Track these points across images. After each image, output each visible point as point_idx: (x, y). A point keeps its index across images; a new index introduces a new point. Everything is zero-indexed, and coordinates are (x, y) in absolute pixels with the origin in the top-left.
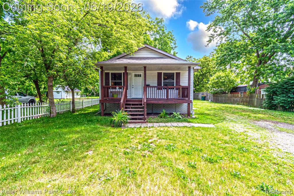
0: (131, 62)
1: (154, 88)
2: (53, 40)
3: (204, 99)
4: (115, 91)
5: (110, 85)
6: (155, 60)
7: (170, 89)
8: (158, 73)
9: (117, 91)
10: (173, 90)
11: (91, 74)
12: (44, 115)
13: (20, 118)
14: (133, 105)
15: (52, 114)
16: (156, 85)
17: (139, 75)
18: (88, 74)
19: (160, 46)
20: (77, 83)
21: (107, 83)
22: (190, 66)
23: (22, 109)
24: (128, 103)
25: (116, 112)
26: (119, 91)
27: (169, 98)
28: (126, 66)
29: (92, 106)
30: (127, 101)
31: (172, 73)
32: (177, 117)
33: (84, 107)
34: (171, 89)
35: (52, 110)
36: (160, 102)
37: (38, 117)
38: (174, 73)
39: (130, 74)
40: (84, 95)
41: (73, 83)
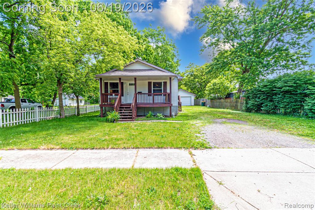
0: (124, 74)
1: (145, 95)
2: (66, 66)
3: (204, 104)
4: (112, 97)
5: (109, 93)
6: (144, 72)
7: (155, 95)
8: (149, 82)
9: (113, 97)
10: (161, 96)
11: (91, 85)
12: (55, 117)
13: (38, 118)
14: (126, 108)
15: (61, 116)
16: (147, 92)
17: (131, 84)
18: (89, 85)
19: (162, 53)
20: (81, 92)
21: (106, 91)
22: (170, 77)
23: (39, 112)
24: (122, 107)
25: (110, 112)
26: (115, 97)
27: (155, 102)
28: (120, 77)
29: (95, 111)
30: (121, 105)
31: (160, 82)
32: (159, 117)
33: (87, 112)
34: (160, 95)
35: (61, 113)
36: (148, 106)
37: (51, 119)
38: (162, 82)
39: (125, 83)
40: (88, 102)
41: (77, 91)
